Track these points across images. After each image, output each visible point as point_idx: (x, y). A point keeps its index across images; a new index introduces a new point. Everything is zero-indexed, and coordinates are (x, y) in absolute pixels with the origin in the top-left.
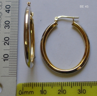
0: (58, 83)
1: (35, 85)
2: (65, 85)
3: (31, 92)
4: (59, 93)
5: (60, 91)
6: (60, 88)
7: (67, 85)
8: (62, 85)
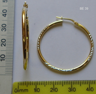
0: (50, 82)
1: (29, 83)
2: (56, 83)
3: (26, 90)
4: (51, 91)
5: (52, 89)
6: (52, 86)
7: (58, 83)
8: (54, 84)
